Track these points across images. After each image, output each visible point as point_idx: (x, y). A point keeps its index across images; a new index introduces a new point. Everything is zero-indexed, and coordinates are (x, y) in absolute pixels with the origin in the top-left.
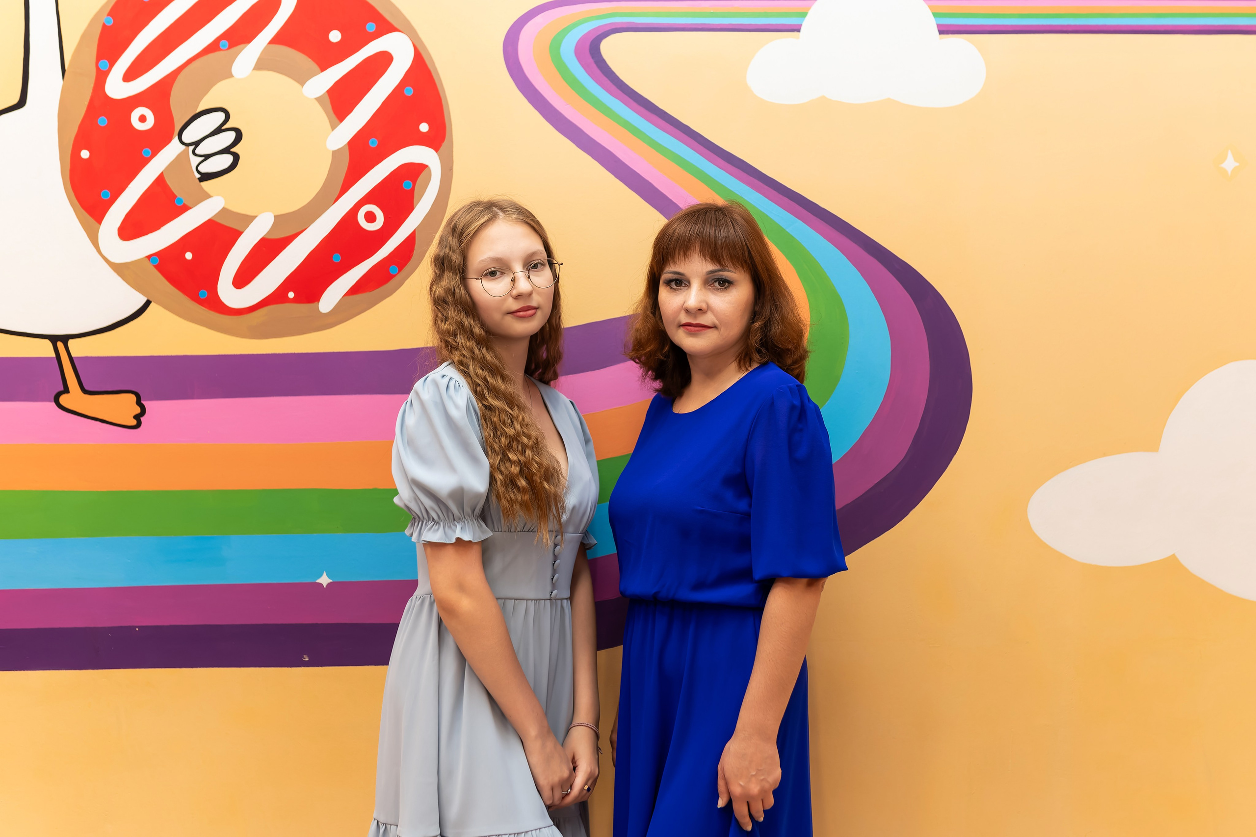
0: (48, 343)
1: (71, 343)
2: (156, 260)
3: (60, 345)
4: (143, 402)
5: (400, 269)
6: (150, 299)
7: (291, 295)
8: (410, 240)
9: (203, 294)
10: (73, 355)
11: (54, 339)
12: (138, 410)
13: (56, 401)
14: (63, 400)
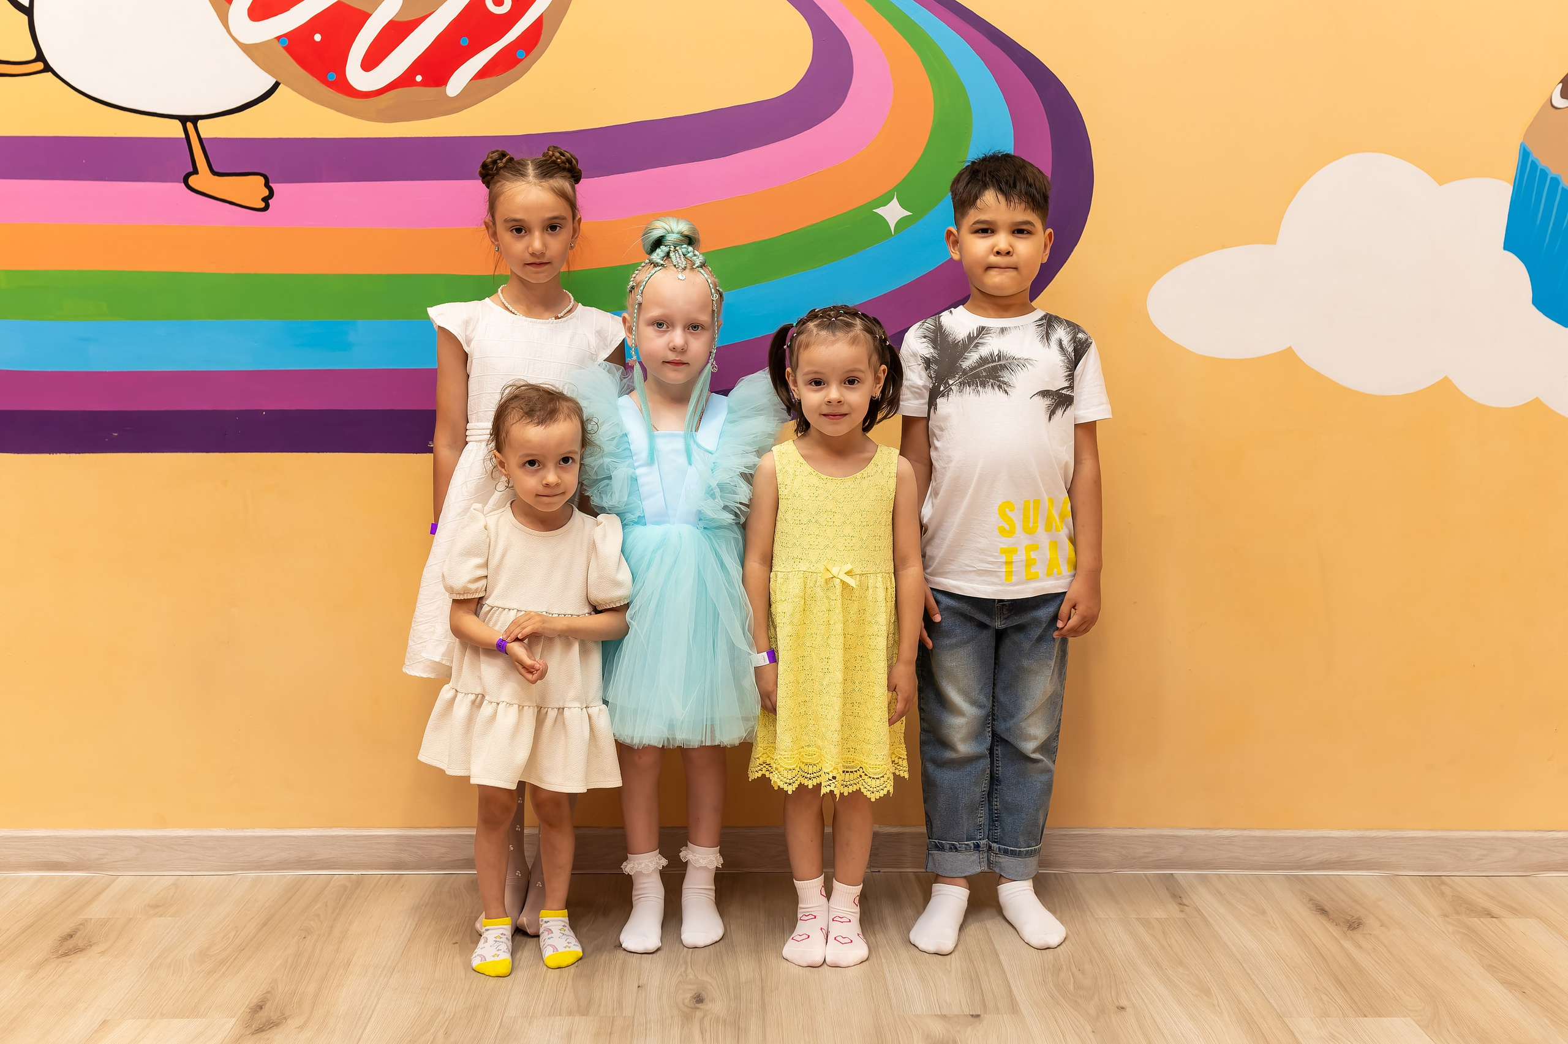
0: (177, 124)
1: (200, 123)
2: (286, 42)
3: (189, 125)
4: (270, 184)
5: (528, 53)
6: (280, 81)
7: (419, 78)
8: (538, 24)
9: (332, 77)
10: (202, 136)
11: (183, 119)
12: (266, 193)
13: (186, 181)
14: (192, 181)
